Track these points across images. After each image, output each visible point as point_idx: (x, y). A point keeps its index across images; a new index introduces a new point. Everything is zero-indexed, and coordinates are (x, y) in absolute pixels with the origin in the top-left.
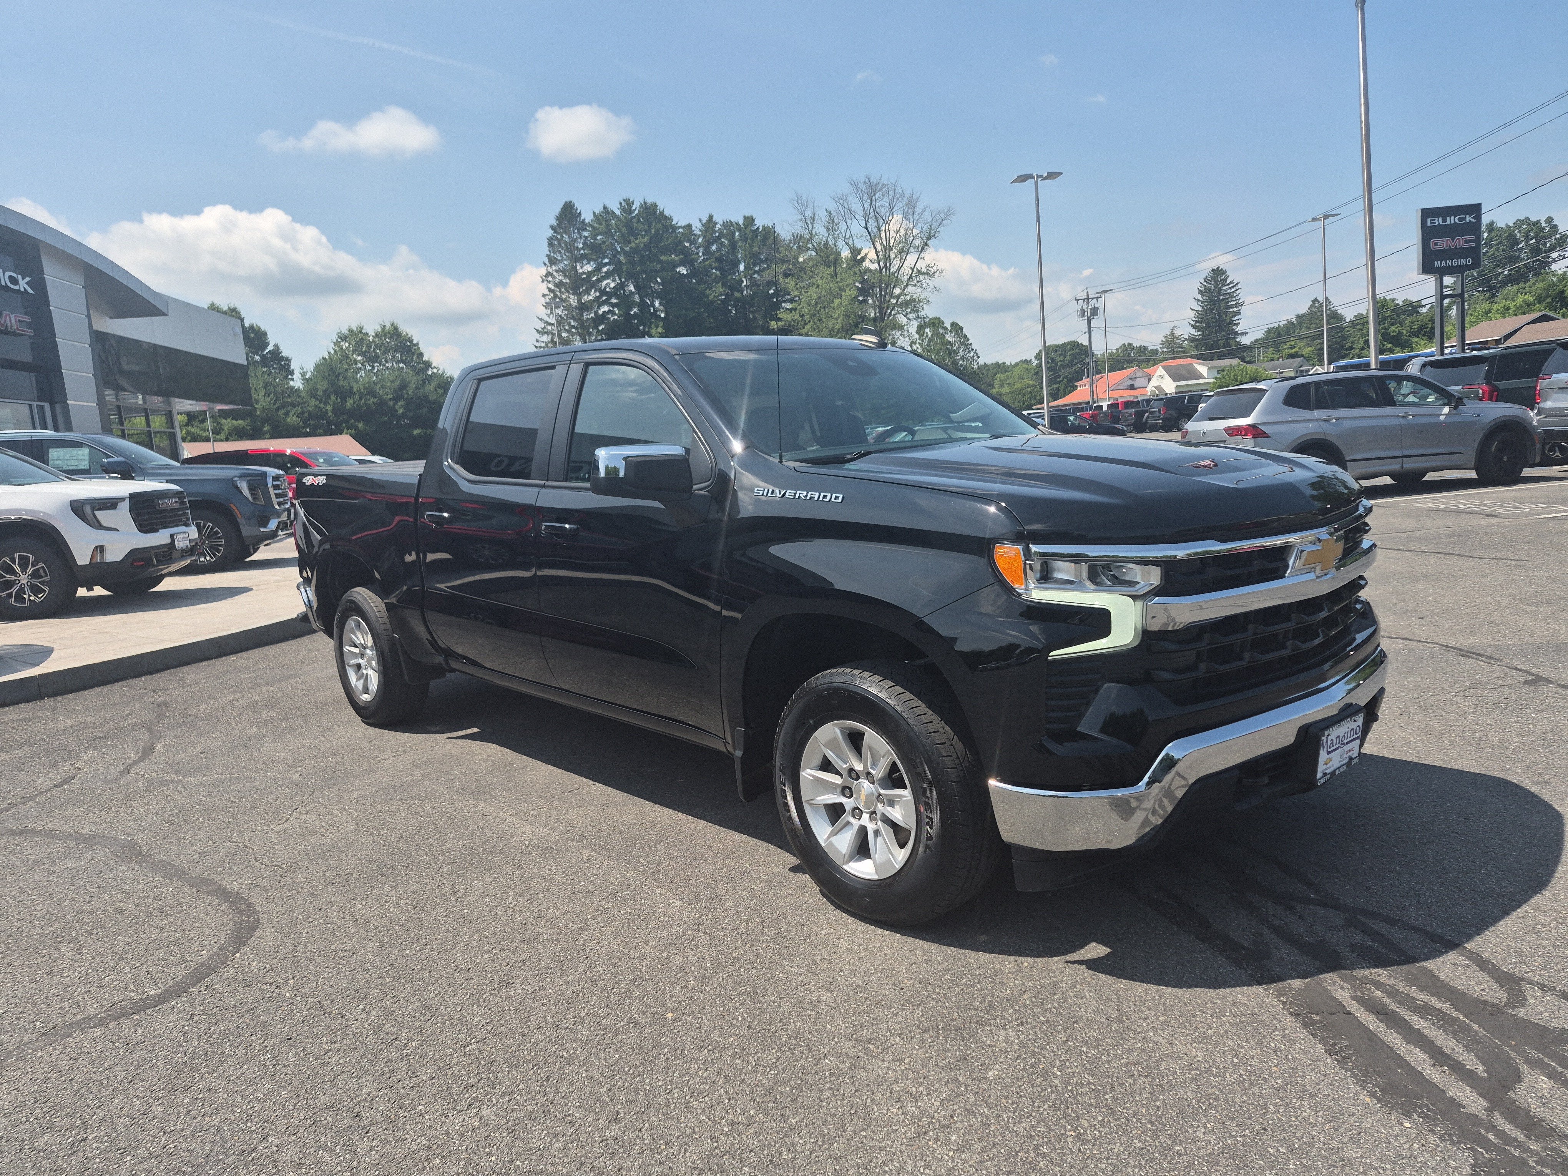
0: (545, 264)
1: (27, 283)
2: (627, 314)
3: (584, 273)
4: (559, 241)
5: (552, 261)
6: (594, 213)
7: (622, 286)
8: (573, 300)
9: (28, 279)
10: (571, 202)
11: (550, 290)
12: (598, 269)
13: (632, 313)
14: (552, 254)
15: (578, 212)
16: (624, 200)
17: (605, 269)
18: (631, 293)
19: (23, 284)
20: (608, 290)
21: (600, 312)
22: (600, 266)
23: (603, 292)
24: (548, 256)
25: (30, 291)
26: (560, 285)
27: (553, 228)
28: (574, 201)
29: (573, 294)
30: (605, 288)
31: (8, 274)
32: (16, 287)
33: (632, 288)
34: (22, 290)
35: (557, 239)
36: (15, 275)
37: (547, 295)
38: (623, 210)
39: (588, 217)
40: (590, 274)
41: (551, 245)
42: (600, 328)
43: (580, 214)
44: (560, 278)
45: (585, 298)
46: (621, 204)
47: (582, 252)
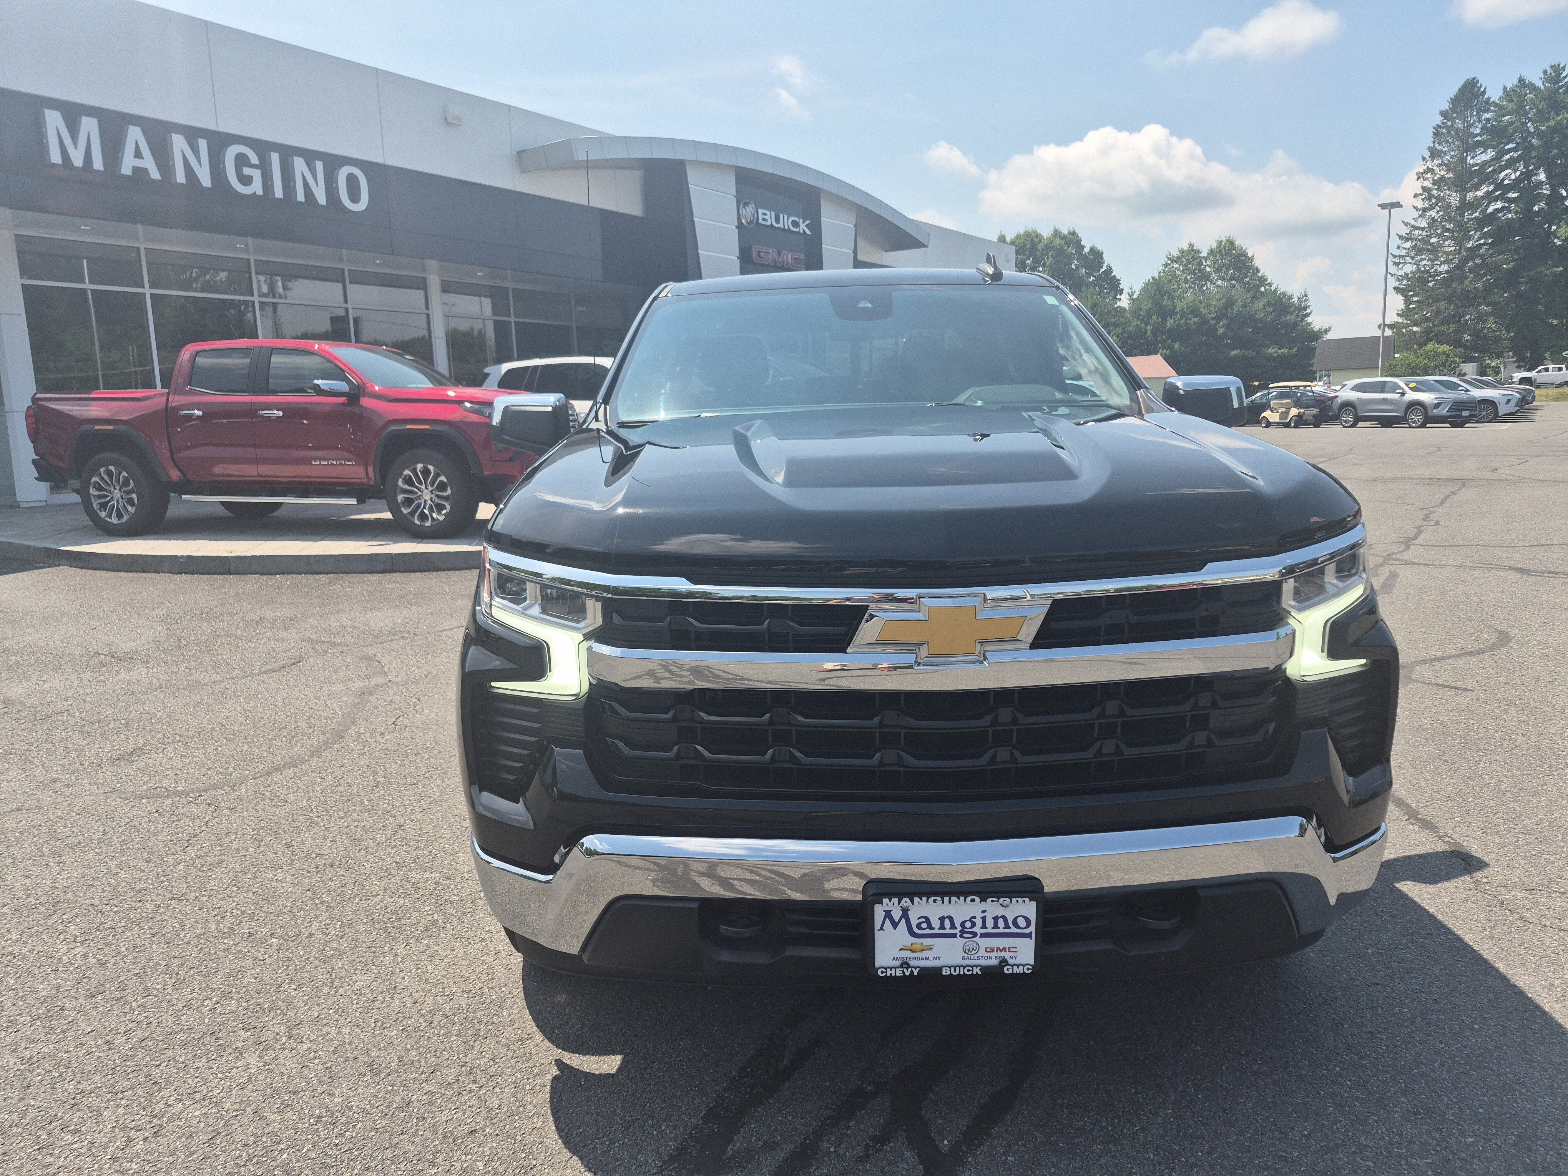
0: (1424, 159)
1: (807, 226)
2: (1528, 210)
3: (1477, 165)
4: (1449, 129)
5: (1434, 153)
6: (1505, 88)
7: (1528, 175)
8: (1454, 199)
9: (808, 222)
10: (1475, 78)
11: (1424, 189)
12: (1497, 158)
13: (1536, 208)
14: (1437, 145)
15: (1482, 89)
16: (1552, 67)
17: (1507, 157)
18: (1540, 184)
19: (803, 227)
20: (1506, 182)
21: (1490, 210)
22: (1501, 153)
23: (1499, 186)
24: (1430, 149)
25: (808, 232)
26: (1440, 182)
27: (1444, 114)
28: (1478, 78)
29: (1456, 191)
30: (1503, 180)
31: (792, 218)
32: (797, 230)
33: (1542, 177)
34: (802, 231)
35: (1446, 127)
36: (797, 219)
37: (1421, 195)
38: (1547, 79)
39: (1494, 94)
40: (1484, 164)
41: (1437, 134)
42: (1486, 230)
43: (1484, 92)
44: (1442, 173)
45: (1470, 195)
46: (1545, 72)
47: (1479, 138)
